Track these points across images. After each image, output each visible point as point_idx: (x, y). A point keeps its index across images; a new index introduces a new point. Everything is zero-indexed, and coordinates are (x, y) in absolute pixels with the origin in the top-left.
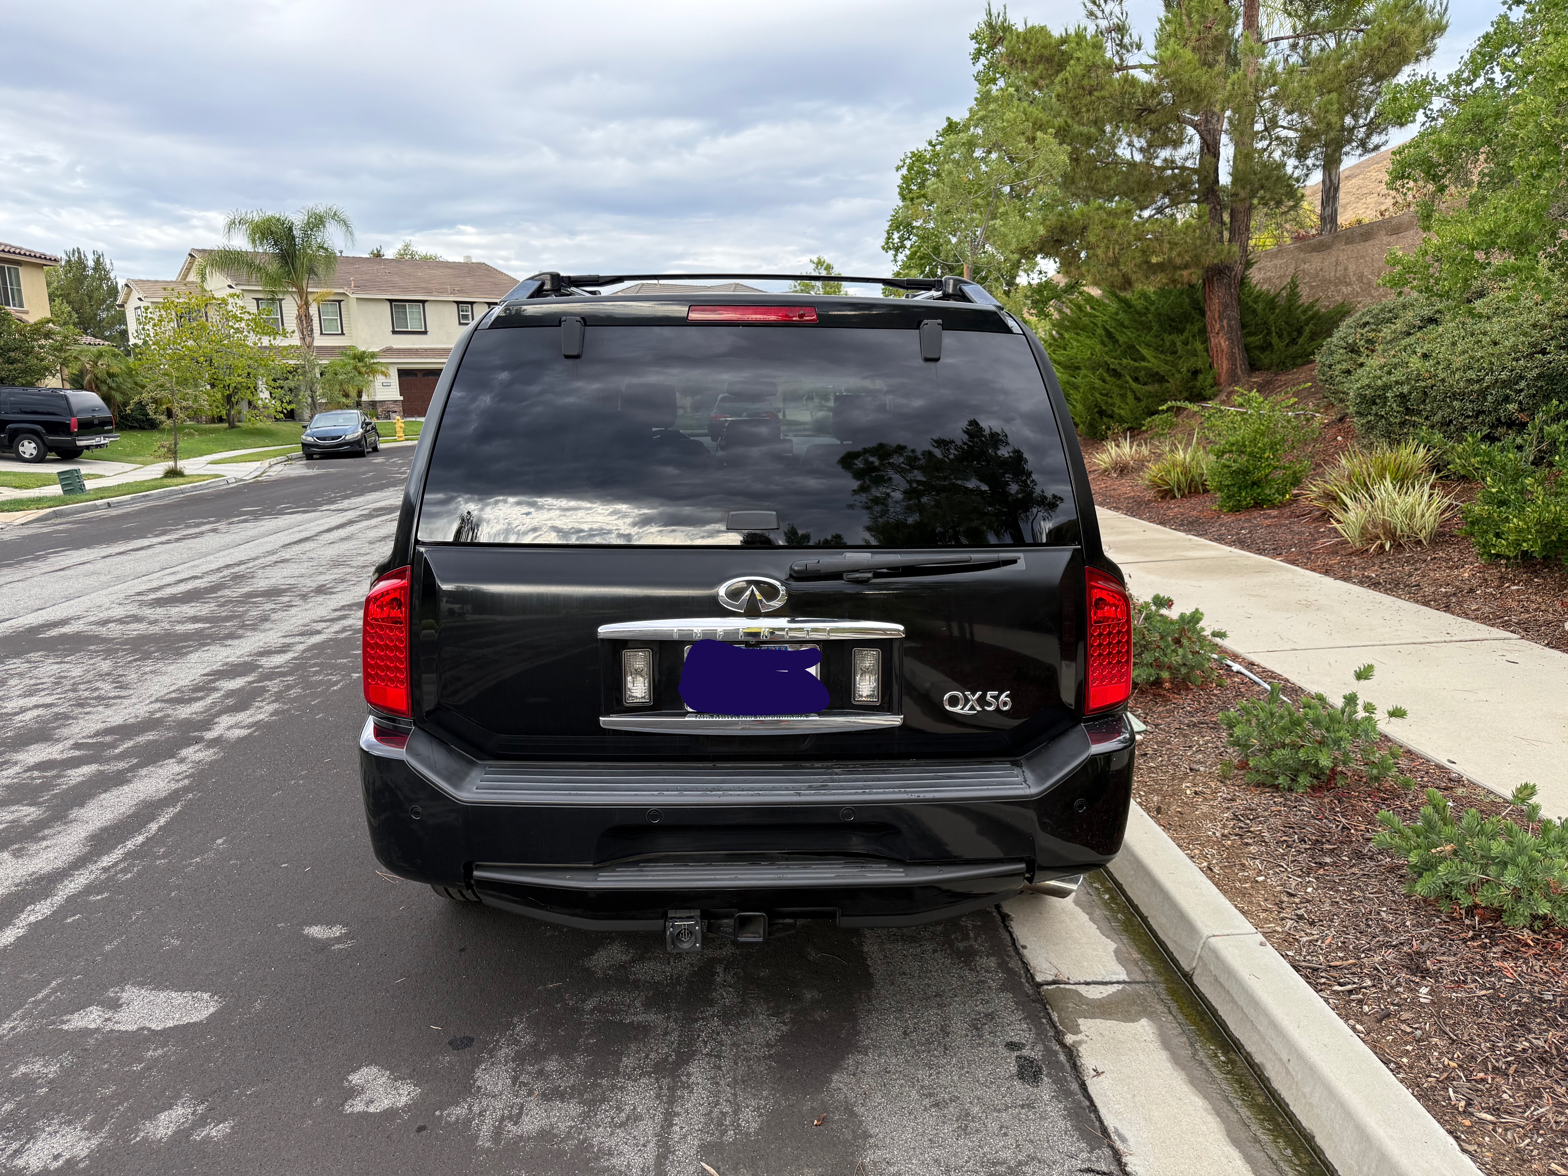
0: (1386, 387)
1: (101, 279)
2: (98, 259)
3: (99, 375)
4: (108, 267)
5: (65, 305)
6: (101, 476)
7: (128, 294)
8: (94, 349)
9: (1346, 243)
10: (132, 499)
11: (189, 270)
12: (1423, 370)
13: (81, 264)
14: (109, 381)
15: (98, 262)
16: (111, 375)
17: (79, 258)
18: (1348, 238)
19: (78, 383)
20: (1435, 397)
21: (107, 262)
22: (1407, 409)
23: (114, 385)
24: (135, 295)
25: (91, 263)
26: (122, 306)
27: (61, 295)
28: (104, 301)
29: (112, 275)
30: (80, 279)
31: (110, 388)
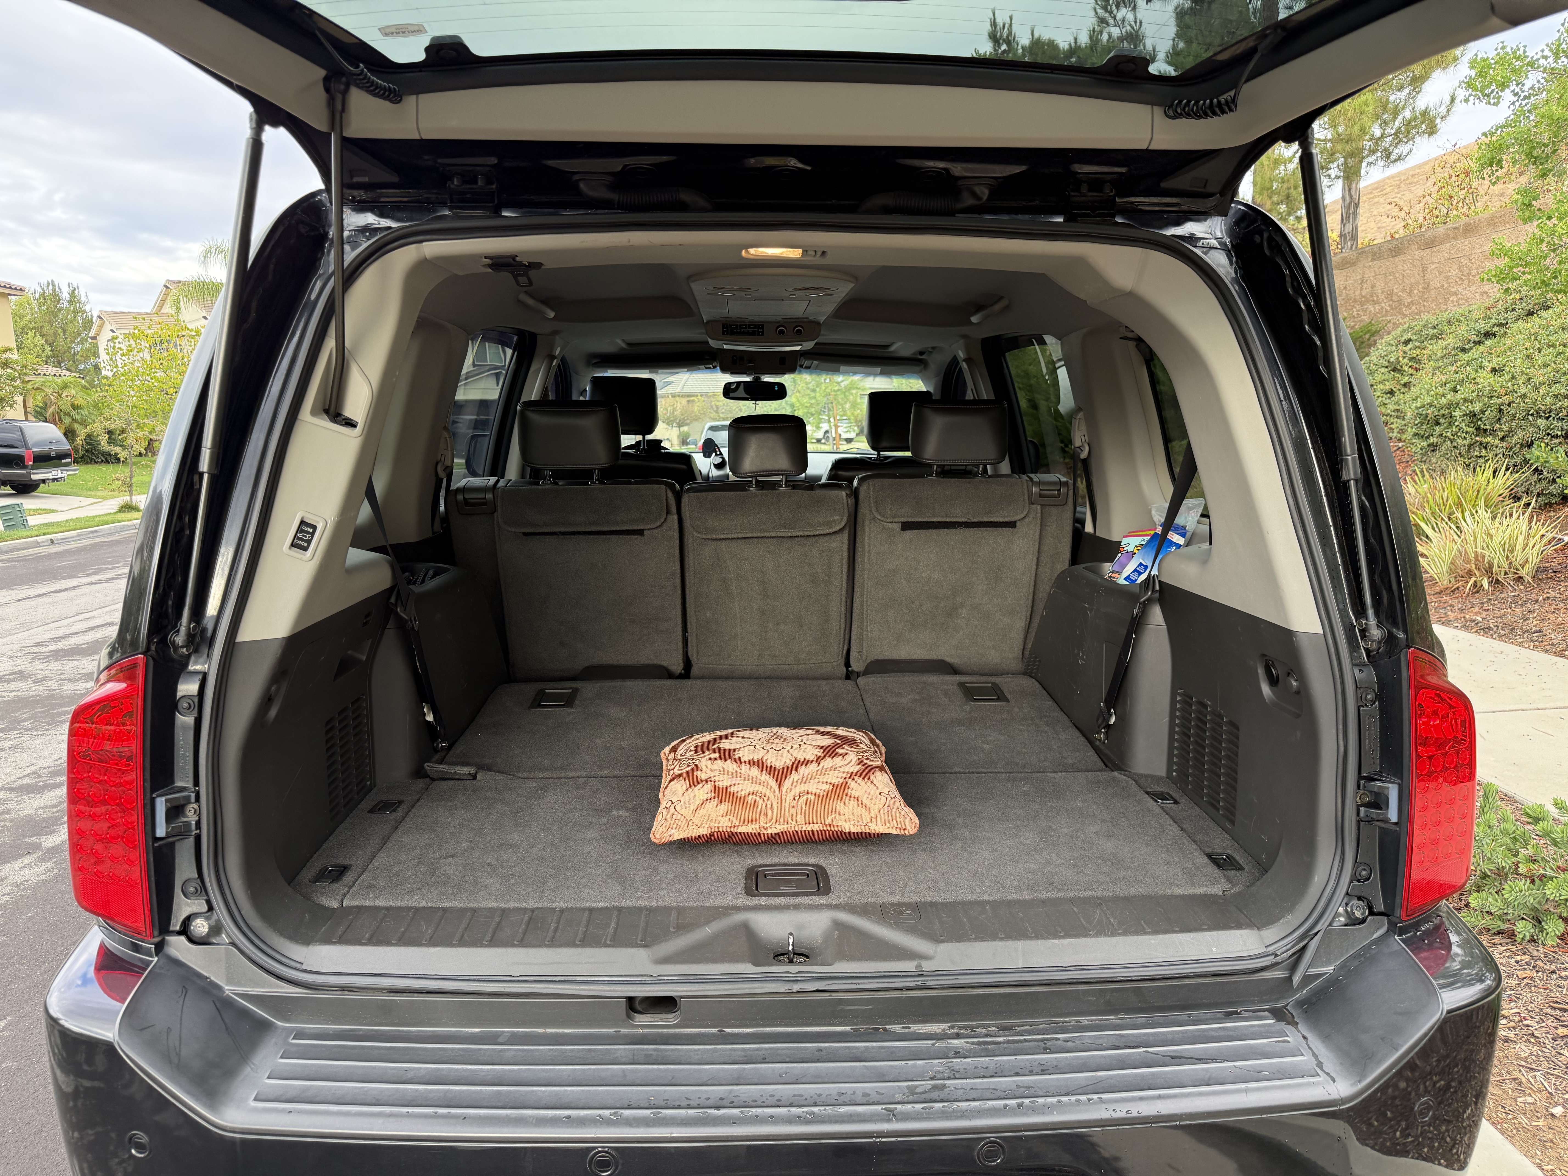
0: (1451, 406)
1: (75, 312)
2: (73, 291)
3: (63, 408)
4: (83, 299)
5: (38, 337)
6: (52, 511)
7: (101, 326)
8: (59, 380)
9: (1373, 260)
10: (79, 535)
11: (164, 301)
12: (1497, 387)
13: (56, 297)
14: (73, 413)
15: (73, 295)
16: (75, 407)
17: (54, 290)
18: (1374, 254)
19: (41, 415)
20: (1514, 416)
21: (83, 294)
22: (1478, 429)
23: (78, 417)
24: (108, 327)
25: (65, 296)
26: (94, 338)
27: (34, 328)
28: (79, 334)
29: (87, 308)
30: (54, 313)
31: (74, 420)
